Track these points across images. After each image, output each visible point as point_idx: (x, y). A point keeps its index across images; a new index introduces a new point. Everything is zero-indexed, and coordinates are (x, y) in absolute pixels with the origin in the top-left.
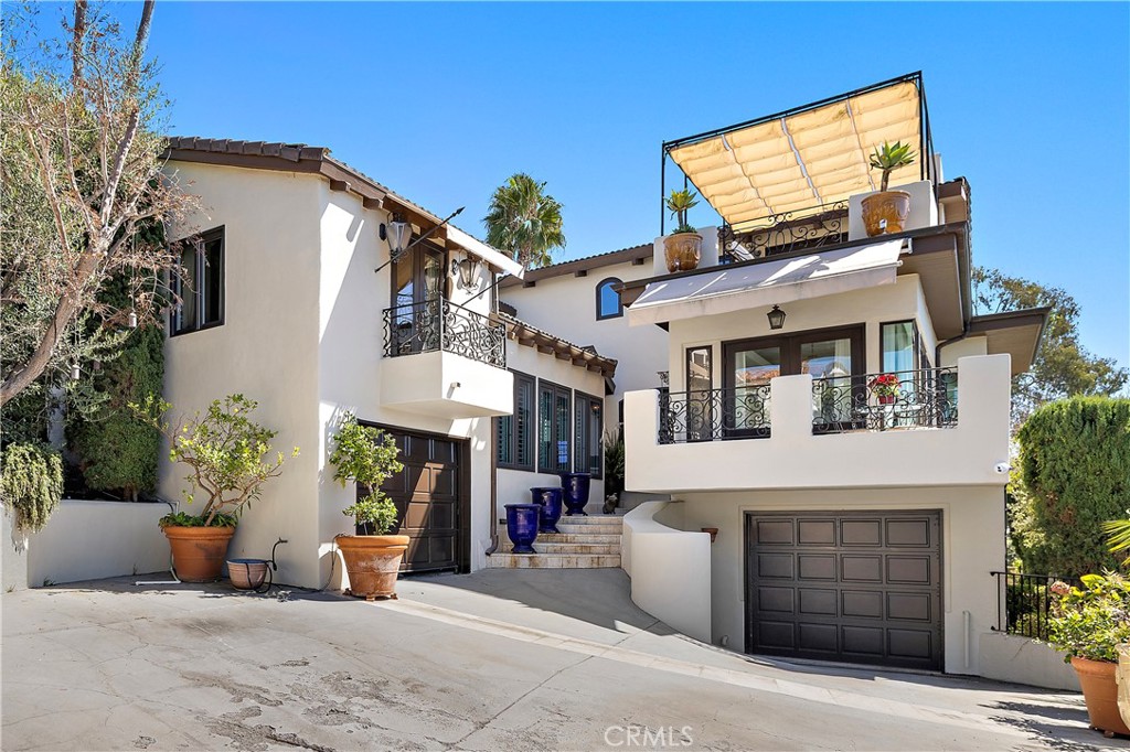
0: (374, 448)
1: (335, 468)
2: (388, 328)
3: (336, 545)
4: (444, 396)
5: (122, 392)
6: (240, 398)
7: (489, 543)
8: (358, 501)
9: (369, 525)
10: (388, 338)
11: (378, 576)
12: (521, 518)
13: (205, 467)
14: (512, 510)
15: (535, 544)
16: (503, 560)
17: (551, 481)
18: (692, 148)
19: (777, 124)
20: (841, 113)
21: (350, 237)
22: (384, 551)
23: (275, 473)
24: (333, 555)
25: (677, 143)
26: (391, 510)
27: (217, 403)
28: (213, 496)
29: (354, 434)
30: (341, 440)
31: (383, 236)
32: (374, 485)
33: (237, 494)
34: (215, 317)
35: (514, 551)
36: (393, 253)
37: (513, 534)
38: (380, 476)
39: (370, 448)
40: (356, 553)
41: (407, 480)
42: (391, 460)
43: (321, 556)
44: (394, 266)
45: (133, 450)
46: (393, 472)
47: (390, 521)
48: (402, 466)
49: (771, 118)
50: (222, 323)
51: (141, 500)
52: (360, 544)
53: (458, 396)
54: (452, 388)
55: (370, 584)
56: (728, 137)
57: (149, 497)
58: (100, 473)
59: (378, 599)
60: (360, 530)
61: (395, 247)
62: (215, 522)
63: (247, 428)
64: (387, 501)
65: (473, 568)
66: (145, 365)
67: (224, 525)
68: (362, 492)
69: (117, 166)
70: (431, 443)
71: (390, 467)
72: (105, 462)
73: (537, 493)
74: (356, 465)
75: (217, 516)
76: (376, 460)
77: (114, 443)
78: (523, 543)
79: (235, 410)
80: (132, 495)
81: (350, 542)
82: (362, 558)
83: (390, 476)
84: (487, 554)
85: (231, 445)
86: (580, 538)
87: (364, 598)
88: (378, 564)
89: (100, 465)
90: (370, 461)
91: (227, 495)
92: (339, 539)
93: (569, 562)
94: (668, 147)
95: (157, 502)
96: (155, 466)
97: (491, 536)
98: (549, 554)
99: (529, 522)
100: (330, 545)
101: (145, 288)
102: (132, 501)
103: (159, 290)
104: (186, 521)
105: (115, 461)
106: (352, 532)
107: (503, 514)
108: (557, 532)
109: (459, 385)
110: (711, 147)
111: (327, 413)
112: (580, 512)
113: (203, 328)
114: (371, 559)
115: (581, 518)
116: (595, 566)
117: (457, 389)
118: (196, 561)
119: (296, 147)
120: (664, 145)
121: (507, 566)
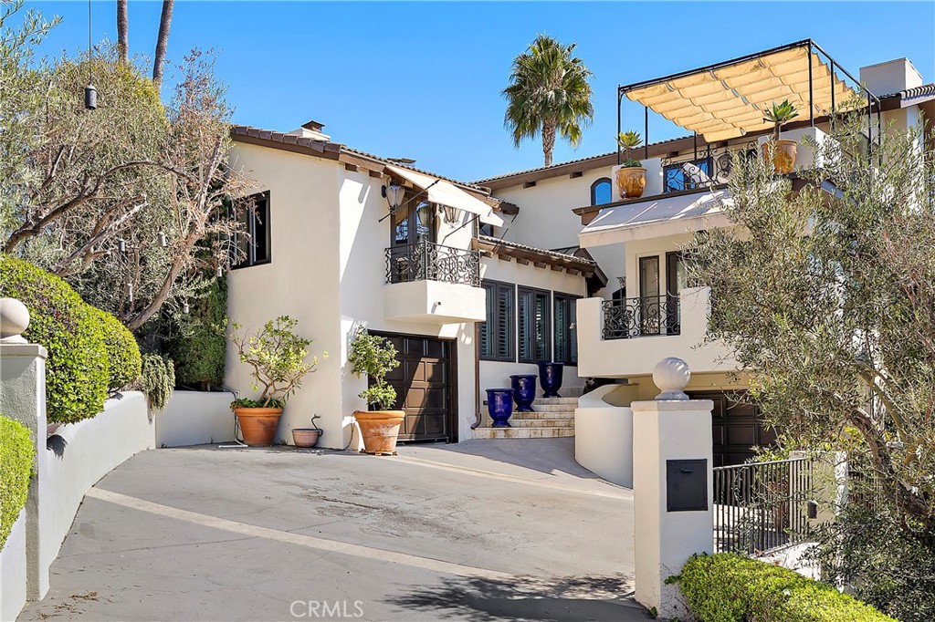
0: (379, 351)
1: (352, 365)
2: (389, 262)
3: (354, 419)
4: (429, 312)
5: (202, 314)
6: (287, 318)
7: (474, 420)
8: (369, 388)
9: (377, 404)
10: (389, 269)
11: (382, 438)
12: (498, 399)
13: (263, 366)
14: (491, 393)
15: (510, 420)
16: (485, 433)
17: (530, 369)
18: (643, 90)
19: (707, 74)
20: (756, 67)
21: (360, 200)
22: (387, 422)
23: (312, 369)
24: (352, 426)
25: (631, 88)
26: (392, 394)
27: (271, 323)
28: (268, 386)
29: (365, 342)
30: (356, 346)
31: (384, 195)
32: (379, 377)
33: (286, 384)
34: (263, 256)
35: (493, 426)
36: (392, 209)
37: (492, 413)
38: (383, 370)
39: (376, 351)
40: (368, 423)
41: (406, 373)
42: (391, 359)
43: (344, 426)
44: (393, 218)
45: (209, 354)
46: (392, 367)
47: (391, 401)
48: (399, 363)
49: (702, 70)
50: (269, 262)
51: (213, 390)
52: (371, 417)
53: (440, 311)
54: (435, 306)
55: (378, 444)
56: (670, 83)
57: (217, 388)
58: (188, 372)
59: (383, 455)
60: (371, 408)
61: (392, 205)
62: (270, 404)
63: (290, 339)
64: (389, 387)
65: (461, 439)
66: (216, 293)
67: (276, 407)
68: (372, 381)
69: (208, 174)
70: (425, 343)
71: (390, 364)
72: (192, 364)
73: (515, 379)
74: (367, 363)
75: (271, 400)
76: (380, 360)
77: (197, 350)
78: (501, 420)
79: (283, 326)
80: (206, 387)
81: (362, 416)
82: (372, 427)
83: (390, 370)
84: (472, 428)
85: (280, 351)
86: (549, 415)
87: (374, 454)
88: (382, 430)
89: (188, 366)
90: (377, 360)
91: (278, 385)
92: (356, 414)
93: (535, 433)
94: (624, 90)
95: (222, 391)
96: (223, 366)
97: (476, 415)
98: (521, 428)
99: (504, 403)
100: (350, 418)
101: (225, 247)
102: (206, 390)
103: (232, 249)
104: (249, 405)
105: (199, 363)
106: (366, 409)
107: (484, 397)
108: (532, 410)
109: (439, 303)
110: (658, 90)
111: (347, 327)
112: (555, 394)
113: (255, 264)
114: (378, 427)
115: (555, 399)
116: (556, 436)
117: (438, 306)
118: (257, 431)
119: (321, 141)
120: (619, 89)
121: (488, 437)
